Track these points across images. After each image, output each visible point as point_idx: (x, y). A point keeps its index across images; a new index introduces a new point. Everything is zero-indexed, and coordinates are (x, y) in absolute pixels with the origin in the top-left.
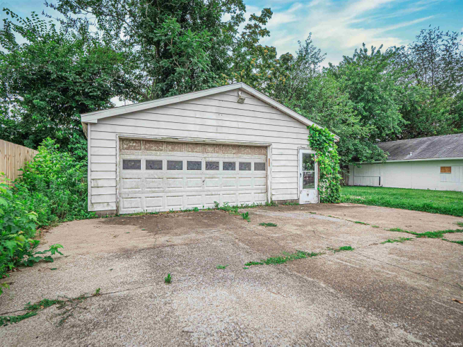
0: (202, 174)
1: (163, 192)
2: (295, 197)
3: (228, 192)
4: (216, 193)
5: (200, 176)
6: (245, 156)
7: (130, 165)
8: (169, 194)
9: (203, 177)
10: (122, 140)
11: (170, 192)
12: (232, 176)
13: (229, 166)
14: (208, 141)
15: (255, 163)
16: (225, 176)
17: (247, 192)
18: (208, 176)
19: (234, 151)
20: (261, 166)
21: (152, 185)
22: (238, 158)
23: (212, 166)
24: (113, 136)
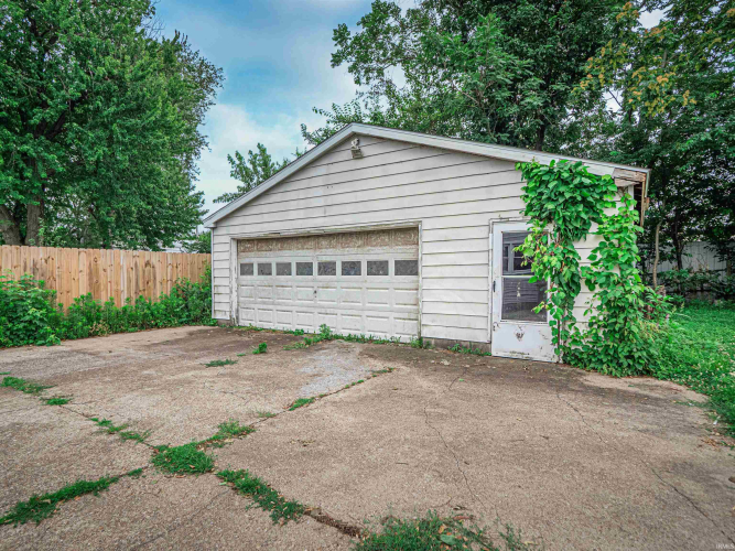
0: (313, 280)
1: (273, 304)
2: (482, 338)
3: (349, 312)
4: (332, 311)
5: (311, 284)
6: (378, 250)
7: (246, 269)
8: (279, 308)
9: (316, 285)
10: (239, 241)
11: (279, 304)
12: (355, 285)
13: (351, 268)
14: (313, 231)
15: (396, 262)
16: (345, 285)
17: (381, 314)
18: (321, 284)
19: (360, 242)
20: (408, 268)
21: (263, 294)
22: (364, 254)
23: (327, 268)
24: (227, 239)
